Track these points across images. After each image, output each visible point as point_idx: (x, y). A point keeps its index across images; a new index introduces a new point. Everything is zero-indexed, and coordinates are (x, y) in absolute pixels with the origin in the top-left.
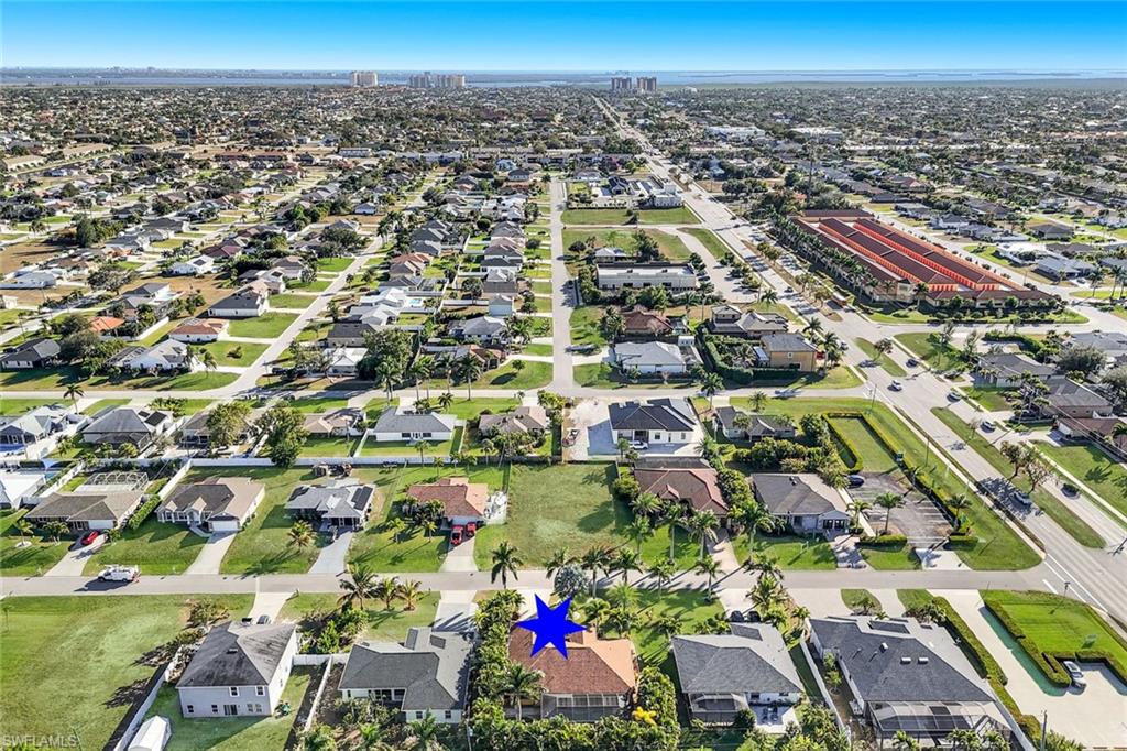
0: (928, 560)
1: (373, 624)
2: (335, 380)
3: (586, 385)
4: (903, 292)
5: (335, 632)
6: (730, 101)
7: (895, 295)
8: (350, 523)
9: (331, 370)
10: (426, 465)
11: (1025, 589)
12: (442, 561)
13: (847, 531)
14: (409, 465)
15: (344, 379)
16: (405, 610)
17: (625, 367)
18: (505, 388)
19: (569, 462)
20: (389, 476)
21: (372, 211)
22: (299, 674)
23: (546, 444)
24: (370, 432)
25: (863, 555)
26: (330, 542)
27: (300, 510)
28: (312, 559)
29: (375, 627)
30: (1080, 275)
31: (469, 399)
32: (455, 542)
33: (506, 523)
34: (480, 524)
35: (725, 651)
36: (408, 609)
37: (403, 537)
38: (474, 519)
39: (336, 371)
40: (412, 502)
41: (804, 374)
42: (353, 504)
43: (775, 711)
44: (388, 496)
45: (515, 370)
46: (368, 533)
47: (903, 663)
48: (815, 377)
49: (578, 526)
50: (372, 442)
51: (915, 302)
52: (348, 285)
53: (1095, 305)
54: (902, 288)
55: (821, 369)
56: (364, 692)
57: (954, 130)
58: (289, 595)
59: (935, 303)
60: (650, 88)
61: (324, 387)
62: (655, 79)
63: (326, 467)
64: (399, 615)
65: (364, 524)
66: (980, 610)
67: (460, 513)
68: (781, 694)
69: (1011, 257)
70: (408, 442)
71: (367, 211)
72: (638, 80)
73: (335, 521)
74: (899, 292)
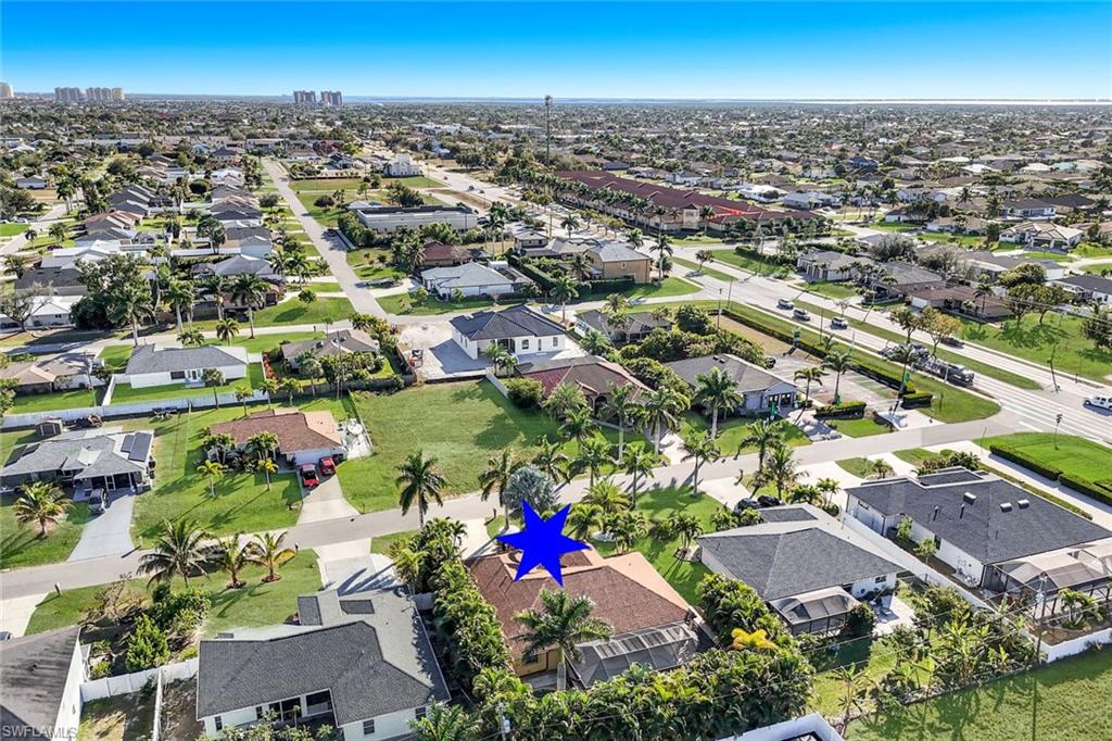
0: (898, 422)
1: (218, 610)
2: (39, 334)
3: (400, 314)
4: (690, 218)
5: (156, 631)
6: (421, 111)
7: (682, 222)
8: (123, 483)
9: (29, 322)
10: (221, 406)
11: (1011, 432)
12: (298, 511)
13: (796, 406)
14: (194, 409)
15: (54, 331)
16: (265, 581)
17: (441, 292)
18: (296, 324)
19: (427, 382)
20: (167, 424)
21: (42, 185)
22: (100, 715)
23: (384, 369)
24: (116, 378)
25: (830, 426)
26: (97, 513)
27: (29, 474)
28: (68, 543)
29: (221, 615)
30: (823, 205)
31: (252, 337)
32: (310, 483)
33: (375, 454)
34: (339, 458)
35: (789, 538)
36: (270, 578)
37: (220, 490)
38: (327, 452)
39: (37, 324)
40: (224, 441)
41: (641, 285)
42: (125, 456)
43: (879, 603)
44: (176, 446)
45: (303, 304)
46: (160, 493)
47: (1004, 510)
48: (653, 287)
49: (476, 444)
50: (124, 391)
51: (702, 229)
52: (30, 246)
53: (851, 224)
54: (687, 214)
55: (655, 280)
56: (248, 713)
57: (637, 127)
58: (41, 597)
59: (721, 228)
60: (335, 102)
61: (23, 342)
62: (339, 93)
63: (59, 422)
64: (257, 590)
65: (151, 482)
66: (990, 456)
67: (305, 446)
68: (878, 580)
69: (757, 198)
70: (183, 385)
71: (35, 185)
72: (322, 94)
73: (98, 482)
74: (686, 219)
